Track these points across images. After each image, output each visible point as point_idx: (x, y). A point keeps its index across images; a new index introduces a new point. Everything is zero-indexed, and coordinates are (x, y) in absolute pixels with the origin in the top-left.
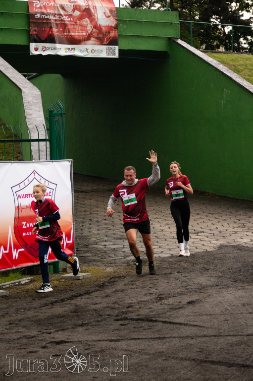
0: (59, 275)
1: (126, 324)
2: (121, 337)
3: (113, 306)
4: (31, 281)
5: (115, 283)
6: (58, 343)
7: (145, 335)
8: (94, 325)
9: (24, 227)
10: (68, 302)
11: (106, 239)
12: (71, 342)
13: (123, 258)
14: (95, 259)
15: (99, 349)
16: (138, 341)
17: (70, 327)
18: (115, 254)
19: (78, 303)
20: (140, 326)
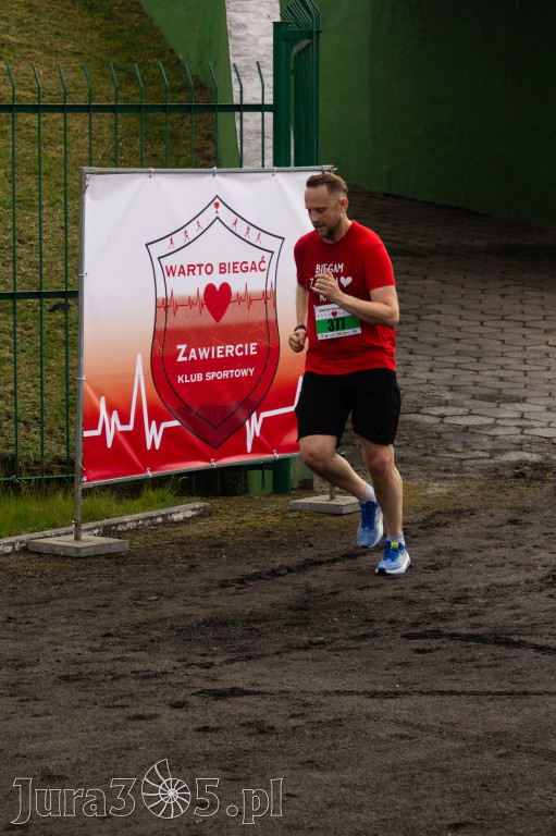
0: (287, 498)
1: (431, 651)
2: (405, 684)
3: (412, 596)
4: (202, 515)
5: (440, 530)
6: (220, 695)
7: (473, 683)
8: (341, 649)
9: (181, 359)
10: (288, 578)
11: (448, 396)
12: (258, 693)
13: (487, 455)
14: (404, 455)
15: (330, 718)
16: (447, 699)
17: (271, 650)
18: (465, 445)
19: (315, 584)
20: (469, 656)
